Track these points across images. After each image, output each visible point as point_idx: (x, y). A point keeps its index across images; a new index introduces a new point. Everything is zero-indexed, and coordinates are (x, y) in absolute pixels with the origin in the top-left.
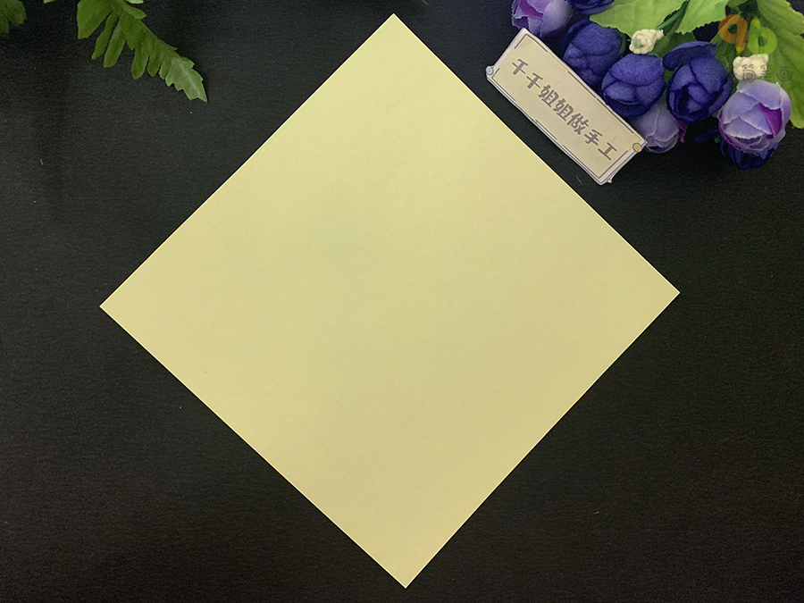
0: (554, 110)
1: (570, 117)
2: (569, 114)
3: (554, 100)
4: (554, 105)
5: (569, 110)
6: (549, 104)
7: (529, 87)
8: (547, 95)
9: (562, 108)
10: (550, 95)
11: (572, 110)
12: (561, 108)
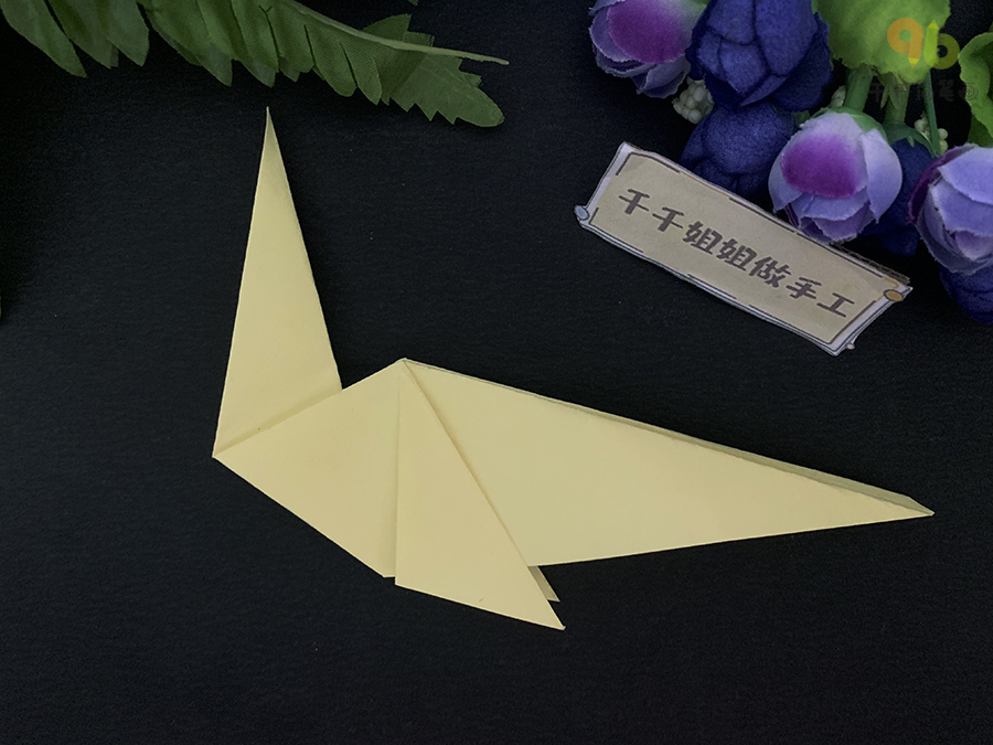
0: (718, 256)
1: (751, 266)
2: (749, 260)
3: (714, 244)
4: (716, 250)
5: (747, 255)
6: (707, 250)
7: (663, 228)
8: (696, 235)
9: (733, 253)
10: (705, 236)
11: (753, 254)
12: (730, 253)
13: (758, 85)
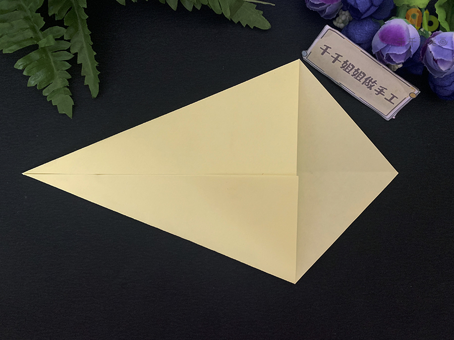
0: (352, 75)
2: (362, 78)
3: (351, 69)
4: (351, 73)
5: (362, 75)
6: (348, 72)
7: (333, 62)
8: (346, 66)
10: (349, 66)
11: (365, 75)
12: (357, 74)
13: (368, 10)
